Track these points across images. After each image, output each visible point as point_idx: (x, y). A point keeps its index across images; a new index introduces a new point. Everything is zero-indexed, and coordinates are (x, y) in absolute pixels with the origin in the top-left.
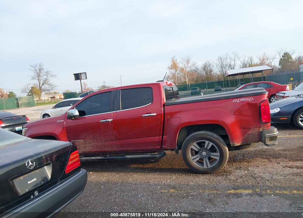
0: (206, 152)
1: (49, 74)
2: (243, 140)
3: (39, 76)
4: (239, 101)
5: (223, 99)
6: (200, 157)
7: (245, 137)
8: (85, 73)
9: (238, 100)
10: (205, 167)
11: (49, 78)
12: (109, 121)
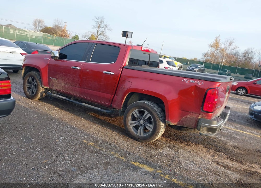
0: (144, 121)
1: (107, 27)
2: (179, 121)
3: (99, 27)
4: (188, 82)
5: (174, 75)
6: (137, 124)
7: (182, 119)
8: (132, 32)
9: (187, 80)
10: (138, 134)
11: (106, 30)
12: (77, 69)
